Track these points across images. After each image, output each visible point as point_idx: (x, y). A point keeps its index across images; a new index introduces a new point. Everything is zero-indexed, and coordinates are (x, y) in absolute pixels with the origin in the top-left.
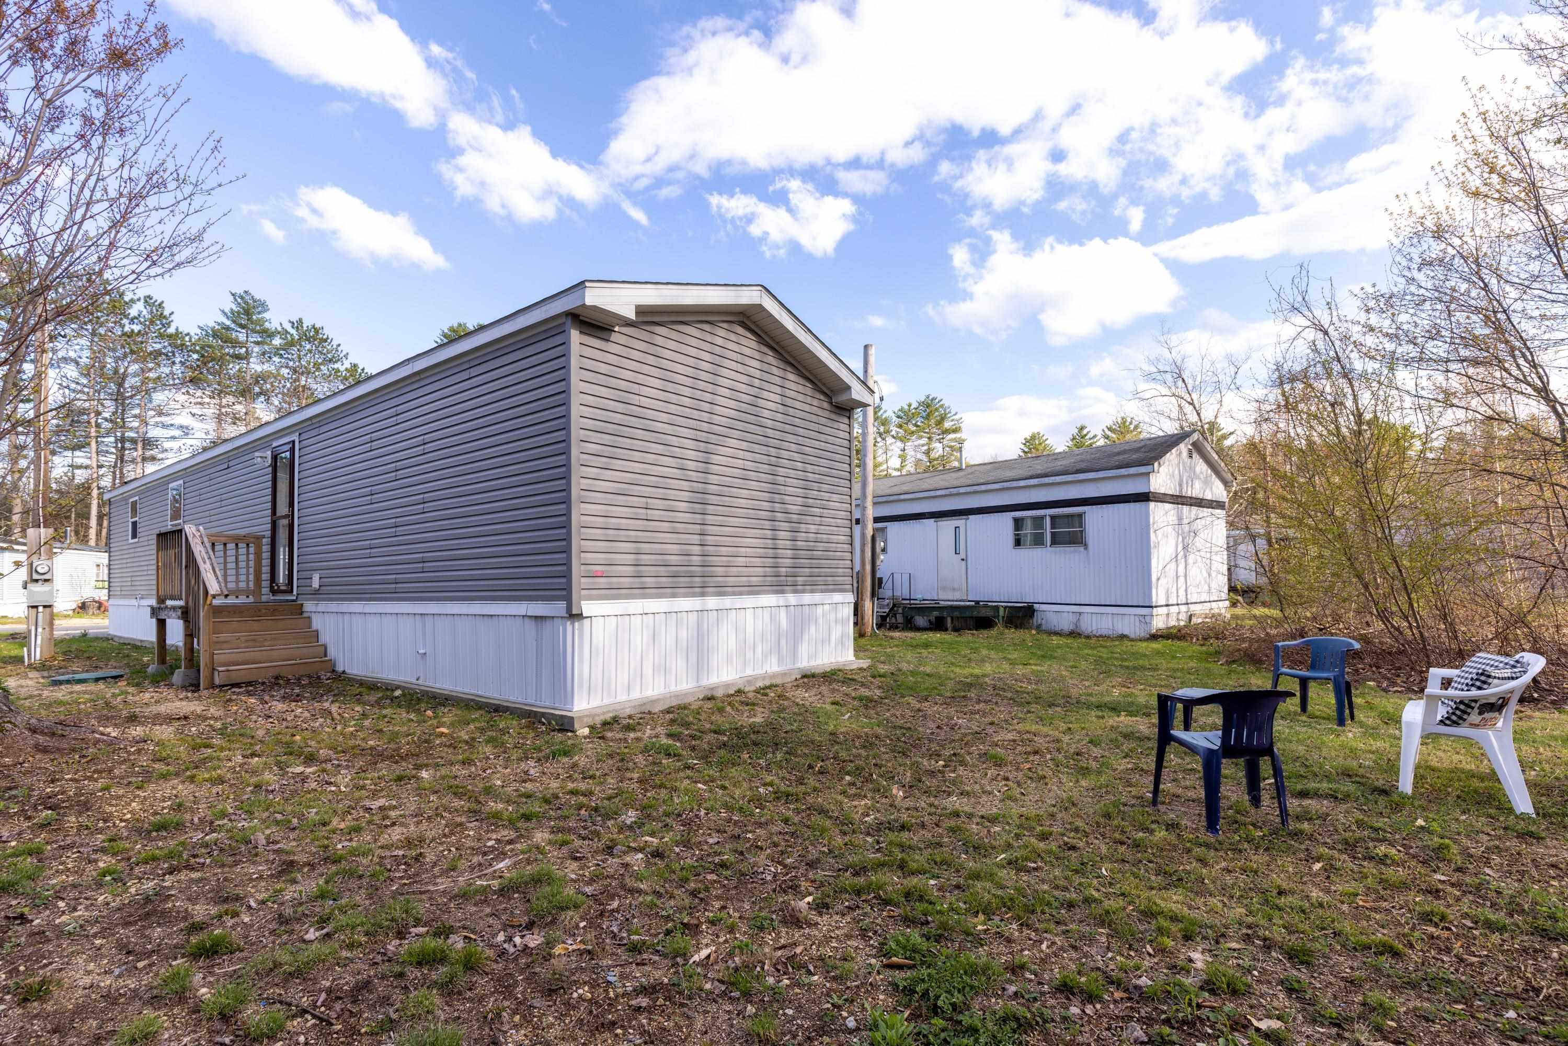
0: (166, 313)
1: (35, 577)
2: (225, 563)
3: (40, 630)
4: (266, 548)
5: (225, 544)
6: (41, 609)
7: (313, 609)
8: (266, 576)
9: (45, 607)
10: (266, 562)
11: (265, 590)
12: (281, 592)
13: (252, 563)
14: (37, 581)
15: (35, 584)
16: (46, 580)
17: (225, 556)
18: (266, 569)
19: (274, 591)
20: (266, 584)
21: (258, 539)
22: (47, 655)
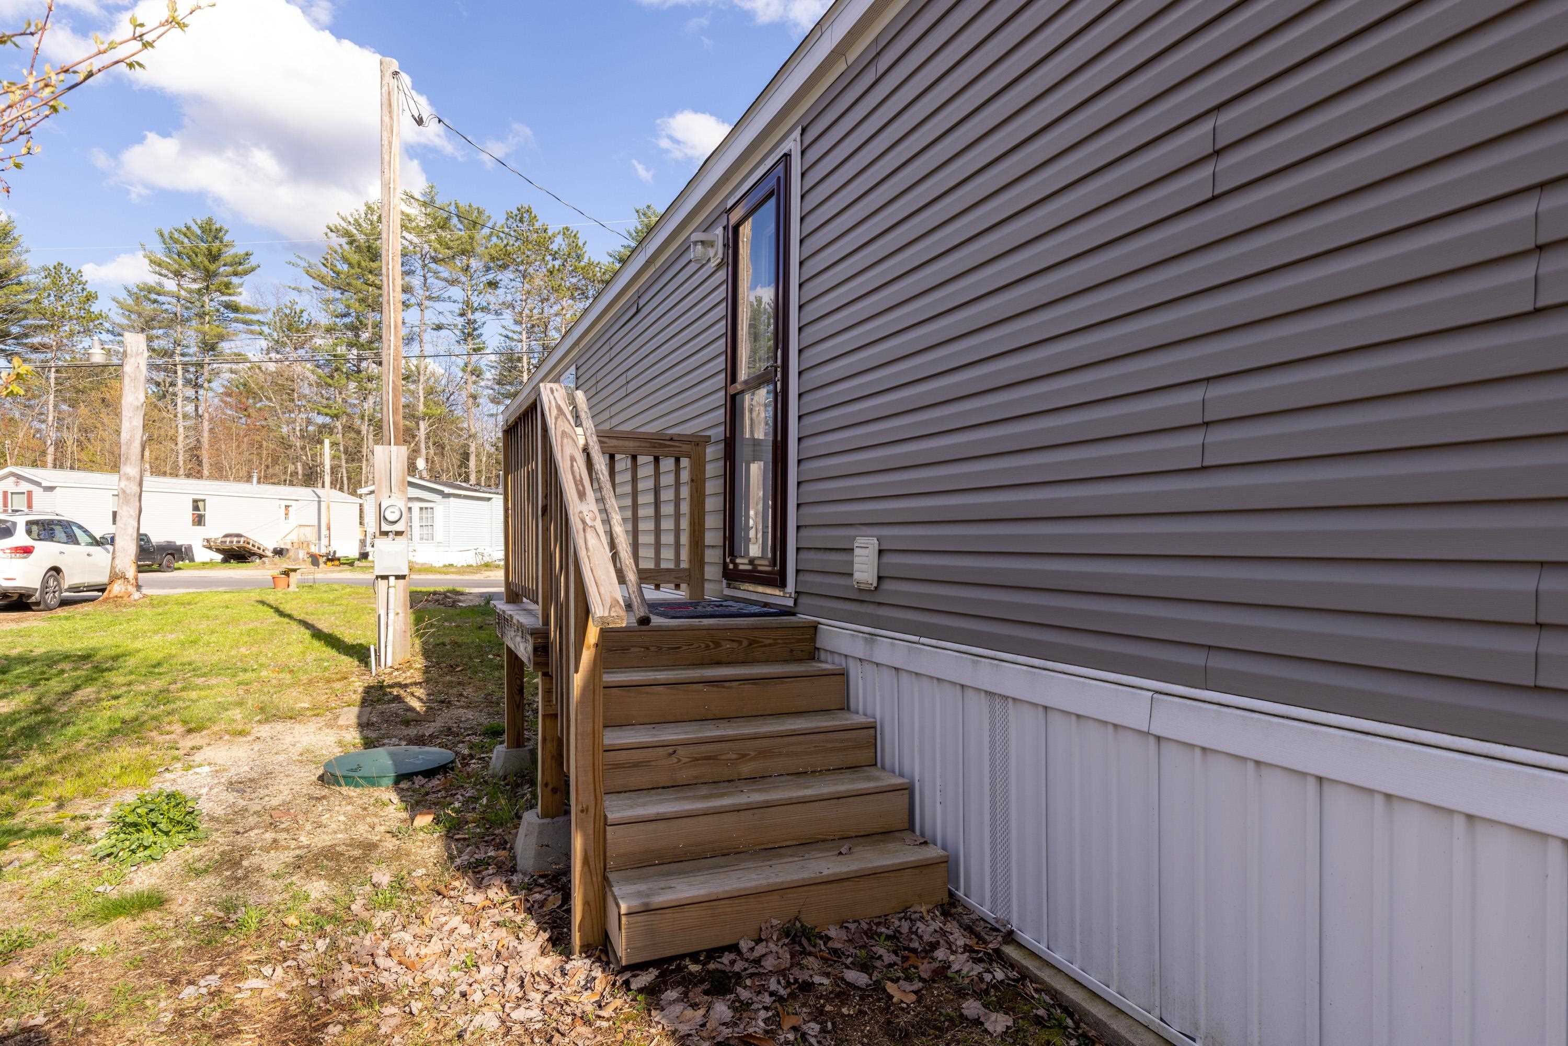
0: (580, 244)
1: (385, 527)
2: (635, 506)
3: (391, 615)
4: (713, 468)
5: (634, 458)
6: (392, 579)
7: (857, 648)
8: (713, 537)
9: (398, 577)
10: (713, 504)
11: (712, 572)
12: (754, 576)
13: (685, 508)
14: (386, 534)
15: (384, 539)
16: (399, 533)
17: (635, 494)
18: (713, 522)
19: (732, 575)
20: (713, 556)
21: (699, 442)
22: (400, 658)
